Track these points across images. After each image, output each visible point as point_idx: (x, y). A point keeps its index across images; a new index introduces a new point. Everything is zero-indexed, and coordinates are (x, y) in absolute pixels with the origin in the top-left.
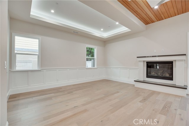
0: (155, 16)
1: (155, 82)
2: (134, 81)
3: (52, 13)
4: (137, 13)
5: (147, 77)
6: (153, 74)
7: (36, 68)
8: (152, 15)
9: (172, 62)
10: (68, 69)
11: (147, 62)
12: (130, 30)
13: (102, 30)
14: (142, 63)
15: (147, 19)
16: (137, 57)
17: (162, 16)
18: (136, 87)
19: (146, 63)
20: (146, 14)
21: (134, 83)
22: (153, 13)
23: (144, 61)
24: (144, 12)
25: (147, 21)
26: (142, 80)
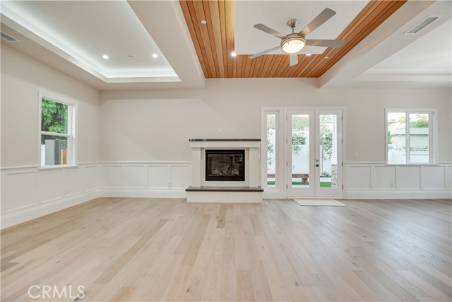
0: (226, 68)
2: (186, 190)
4: (203, 51)
5: (206, 180)
6: (215, 172)
8: (222, 66)
9: (244, 150)
11: (206, 151)
12: (179, 80)
13: (106, 57)
14: (199, 152)
15: (213, 68)
16: (190, 140)
17: (235, 71)
18: (189, 203)
20: (215, 60)
21: (186, 195)
22: (226, 62)
23: (201, 148)
24: (214, 54)
25: (210, 72)
26: (198, 186)
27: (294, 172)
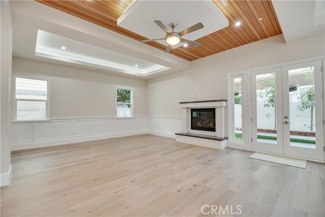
1: (197, 134)
2: (176, 134)
3: (64, 50)
5: (192, 129)
6: (199, 124)
7: (44, 118)
9: (214, 109)
10: (89, 120)
11: (191, 109)
12: (169, 68)
13: (136, 66)
14: (185, 111)
15: (186, 56)
16: (180, 103)
18: (177, 142)
19: (190, 111)
21: (175, 137)
22: (187, 50)
23: (187, 108)
26: (185, 132)
27: (259, 127)
